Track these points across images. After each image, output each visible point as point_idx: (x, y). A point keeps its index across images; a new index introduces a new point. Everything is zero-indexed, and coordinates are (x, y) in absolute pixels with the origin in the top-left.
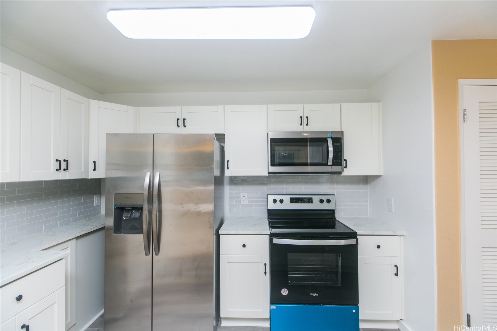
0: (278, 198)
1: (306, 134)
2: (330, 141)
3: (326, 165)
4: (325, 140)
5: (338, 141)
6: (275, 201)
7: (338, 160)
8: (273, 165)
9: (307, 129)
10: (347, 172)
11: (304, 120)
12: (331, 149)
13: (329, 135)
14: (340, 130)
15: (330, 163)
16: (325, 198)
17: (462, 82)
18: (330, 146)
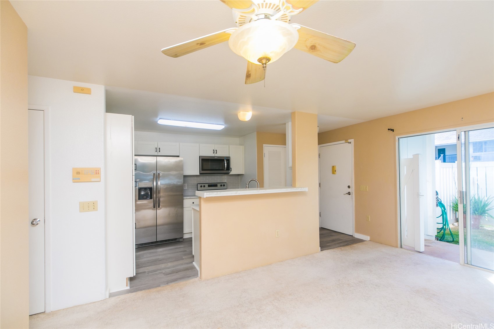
0: (203, 185)
1: (216, 157)
2: (225, 160)
3: (224, 170)
4: (223, 160)
5: (228, 160)
6: (201, 186)
7: (229, 168)
8: (202, 170)
9: (217, 155)
10: (231, 173)
11: (215, 151)
12: (226, 164)
13: (225, 158)
14: (228, 156)
15: (225, 169)
16: (223, 184)
17: (264, 145)
18: (225, 162)
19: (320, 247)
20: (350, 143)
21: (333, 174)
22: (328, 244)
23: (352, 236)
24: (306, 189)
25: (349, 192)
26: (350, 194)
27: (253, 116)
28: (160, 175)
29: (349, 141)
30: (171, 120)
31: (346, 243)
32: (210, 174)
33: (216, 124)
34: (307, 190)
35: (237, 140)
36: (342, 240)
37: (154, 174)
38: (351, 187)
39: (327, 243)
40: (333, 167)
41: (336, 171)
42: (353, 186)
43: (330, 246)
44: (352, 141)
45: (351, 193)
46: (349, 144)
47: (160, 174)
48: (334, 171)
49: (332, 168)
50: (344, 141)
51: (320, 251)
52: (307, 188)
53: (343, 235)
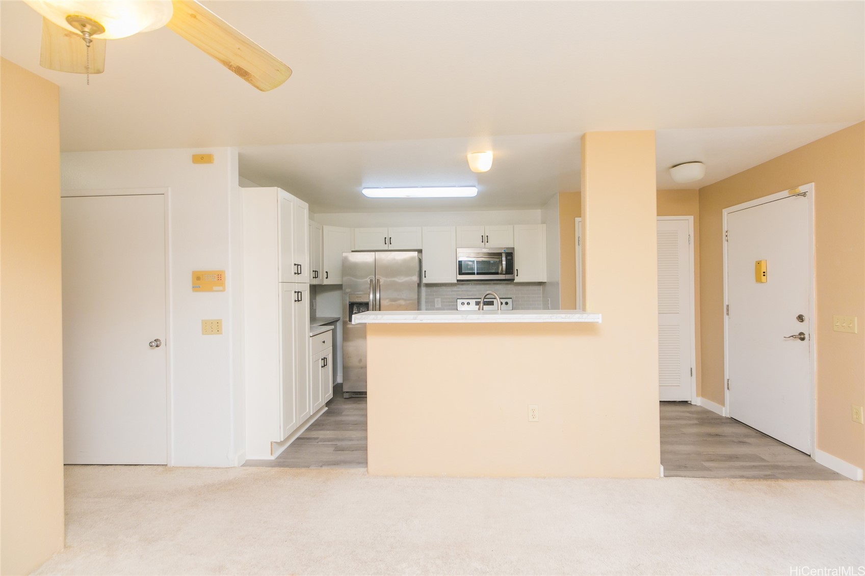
1: (486, 250)
2: (504, 255)
3: (501, 273)
4: (500, 254)
5: (511, 255)
6: (463, 304)
7: (510, 269)
8: (461, 275)
9: (488, 245)
10: (518, 279)
11: (485, 238)
12: (504, 263)
13: (503, 251)
14: (511, 246)
15: (504, 272)
16: (503, 301)
17: (577, 219)
18: (504, 259)
19: (661, 463)
20: (804, 194)
21: (757, 281)
22: (707, 464)
23: (810, 456)
24: (597, 318)
25: (801, 334)
26: (803, 339)
27: (496, 162)
28: (380, 282)
29: (802, 189)
30: (380, 188)
31: (769, 472)
32: (483, 282)
33: (459, 187)
34: (600, 321)
35: (538, 213)
36: (763, 460)
37: (371, 281)
38: (806, 317)
39: (704, 461)
40: (759, 263)
41: (768, 274)
42: (812, 316)
43: (711, 470)
44: (810, 188)
45: (807, 336)
46: (802, 197)
47: (380, 280)
48: (760, 274)
49: (756, 266)
50: (785, 193)
51: (662, 475)
52: (600, 315)
53: (780, 448)
